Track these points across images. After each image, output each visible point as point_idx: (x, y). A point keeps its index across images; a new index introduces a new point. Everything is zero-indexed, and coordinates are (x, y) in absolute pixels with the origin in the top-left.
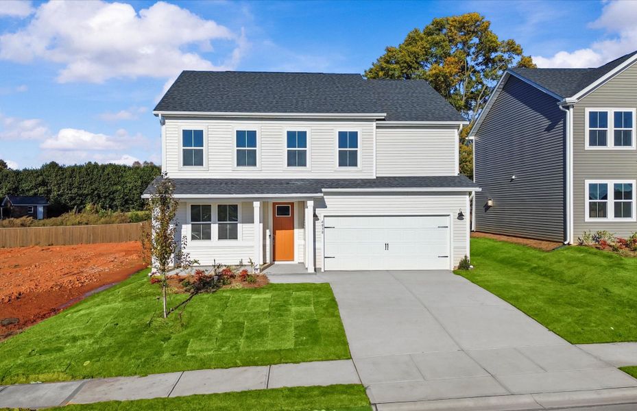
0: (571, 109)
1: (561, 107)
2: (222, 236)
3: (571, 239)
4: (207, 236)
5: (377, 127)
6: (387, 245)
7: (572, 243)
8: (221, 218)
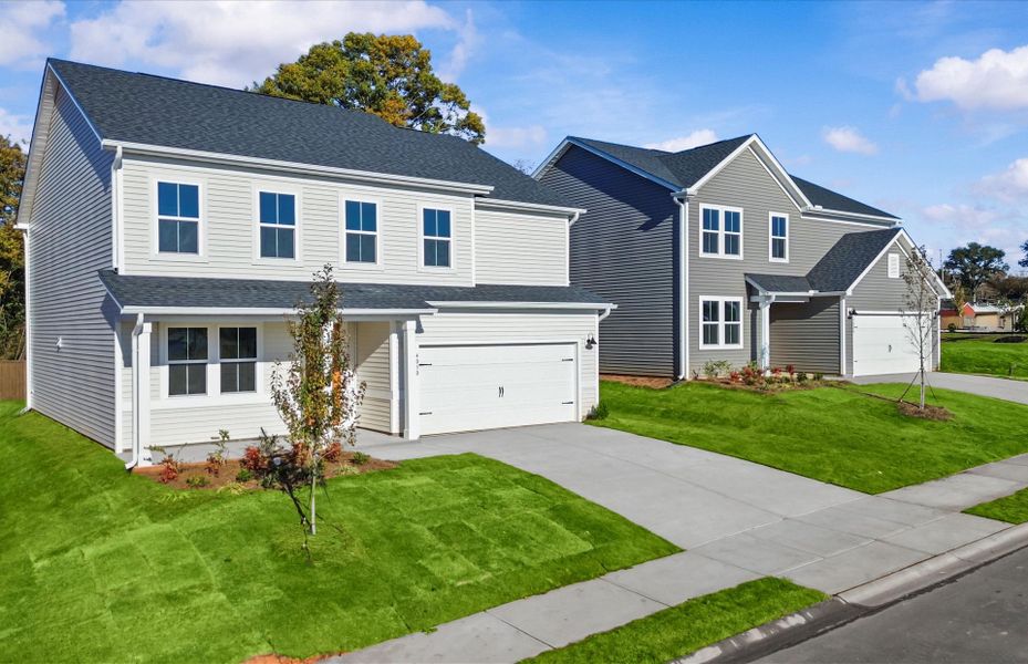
0: (687, 204)
1: (675, 199)
2: (227, 386)
3: (686, 373)
4: (199, 387)
5: (477, 207)
6: (501, 390)
7: (687, 377)
8: (227, 352)
